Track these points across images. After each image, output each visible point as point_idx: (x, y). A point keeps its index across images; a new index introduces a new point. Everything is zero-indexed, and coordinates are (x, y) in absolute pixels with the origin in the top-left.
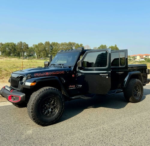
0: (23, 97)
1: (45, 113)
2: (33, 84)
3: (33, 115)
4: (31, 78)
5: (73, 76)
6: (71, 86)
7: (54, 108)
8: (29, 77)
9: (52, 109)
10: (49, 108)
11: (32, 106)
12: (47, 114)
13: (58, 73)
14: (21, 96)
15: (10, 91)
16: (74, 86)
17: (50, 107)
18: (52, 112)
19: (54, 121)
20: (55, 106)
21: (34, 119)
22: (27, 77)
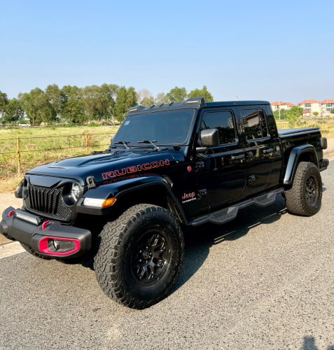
0: (87, 238)
1: (142, 274)
2: (110, 202)
3: (116, 285)
4: (98, 184)
5: (189, 168)
6: (186, 196)
7: (161, 255)
8: (90, 183)
9: (155, 261)
10: (149, 260)
11: (113, 261)
12: (145, 276)
13: (155, 165)
14: (81, 237)
15: (40, 224)
16: (193, 194)
17: (151, 257)
18: (156, 268)
19: (164, 290)
20: (163, 252)
21: (119, 296)
22: (86, 184)
